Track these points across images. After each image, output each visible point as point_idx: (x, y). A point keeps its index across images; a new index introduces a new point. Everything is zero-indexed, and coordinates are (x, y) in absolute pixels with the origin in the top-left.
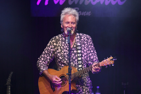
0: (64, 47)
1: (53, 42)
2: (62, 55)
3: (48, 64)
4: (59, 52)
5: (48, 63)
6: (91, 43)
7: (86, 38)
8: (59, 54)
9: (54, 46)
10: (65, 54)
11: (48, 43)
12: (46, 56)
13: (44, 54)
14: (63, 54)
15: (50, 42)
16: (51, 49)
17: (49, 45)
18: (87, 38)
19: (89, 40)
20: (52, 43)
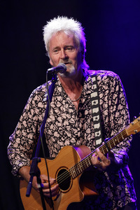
0: (61, 108)
1: (36, 101)
2: (58, 127)
3: (31, 150)
4: (51, 123)
5: (31, 148)
6: (117, 89)
7: (105, 77)
8: (52, 125)
9: (38, 110)
10: (66, 123)
11: (26, 103)
12: (24, 134)
13: (21, 130)
14: (60, 125)
15: (30, 99)
16: (34, 116)
17: (27, 107)
18: (108, 77)
19: (113, 81)
20: (33, 102)
